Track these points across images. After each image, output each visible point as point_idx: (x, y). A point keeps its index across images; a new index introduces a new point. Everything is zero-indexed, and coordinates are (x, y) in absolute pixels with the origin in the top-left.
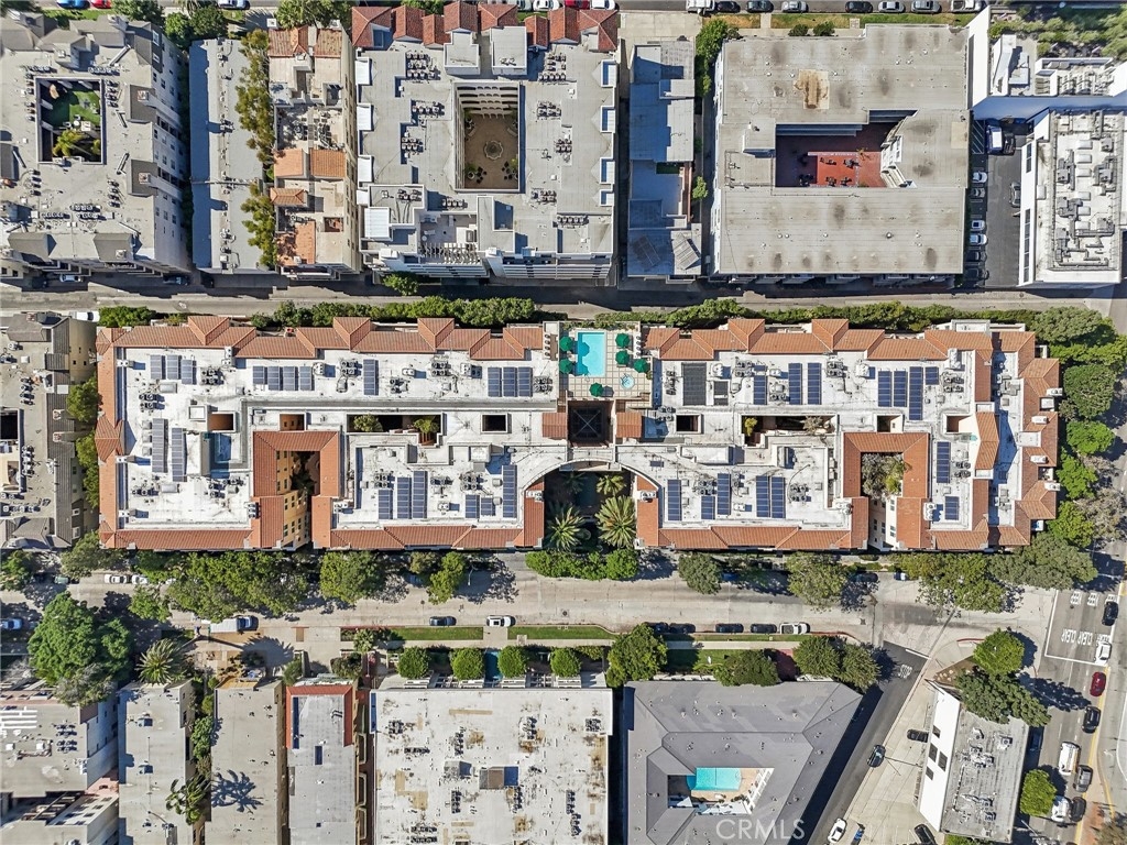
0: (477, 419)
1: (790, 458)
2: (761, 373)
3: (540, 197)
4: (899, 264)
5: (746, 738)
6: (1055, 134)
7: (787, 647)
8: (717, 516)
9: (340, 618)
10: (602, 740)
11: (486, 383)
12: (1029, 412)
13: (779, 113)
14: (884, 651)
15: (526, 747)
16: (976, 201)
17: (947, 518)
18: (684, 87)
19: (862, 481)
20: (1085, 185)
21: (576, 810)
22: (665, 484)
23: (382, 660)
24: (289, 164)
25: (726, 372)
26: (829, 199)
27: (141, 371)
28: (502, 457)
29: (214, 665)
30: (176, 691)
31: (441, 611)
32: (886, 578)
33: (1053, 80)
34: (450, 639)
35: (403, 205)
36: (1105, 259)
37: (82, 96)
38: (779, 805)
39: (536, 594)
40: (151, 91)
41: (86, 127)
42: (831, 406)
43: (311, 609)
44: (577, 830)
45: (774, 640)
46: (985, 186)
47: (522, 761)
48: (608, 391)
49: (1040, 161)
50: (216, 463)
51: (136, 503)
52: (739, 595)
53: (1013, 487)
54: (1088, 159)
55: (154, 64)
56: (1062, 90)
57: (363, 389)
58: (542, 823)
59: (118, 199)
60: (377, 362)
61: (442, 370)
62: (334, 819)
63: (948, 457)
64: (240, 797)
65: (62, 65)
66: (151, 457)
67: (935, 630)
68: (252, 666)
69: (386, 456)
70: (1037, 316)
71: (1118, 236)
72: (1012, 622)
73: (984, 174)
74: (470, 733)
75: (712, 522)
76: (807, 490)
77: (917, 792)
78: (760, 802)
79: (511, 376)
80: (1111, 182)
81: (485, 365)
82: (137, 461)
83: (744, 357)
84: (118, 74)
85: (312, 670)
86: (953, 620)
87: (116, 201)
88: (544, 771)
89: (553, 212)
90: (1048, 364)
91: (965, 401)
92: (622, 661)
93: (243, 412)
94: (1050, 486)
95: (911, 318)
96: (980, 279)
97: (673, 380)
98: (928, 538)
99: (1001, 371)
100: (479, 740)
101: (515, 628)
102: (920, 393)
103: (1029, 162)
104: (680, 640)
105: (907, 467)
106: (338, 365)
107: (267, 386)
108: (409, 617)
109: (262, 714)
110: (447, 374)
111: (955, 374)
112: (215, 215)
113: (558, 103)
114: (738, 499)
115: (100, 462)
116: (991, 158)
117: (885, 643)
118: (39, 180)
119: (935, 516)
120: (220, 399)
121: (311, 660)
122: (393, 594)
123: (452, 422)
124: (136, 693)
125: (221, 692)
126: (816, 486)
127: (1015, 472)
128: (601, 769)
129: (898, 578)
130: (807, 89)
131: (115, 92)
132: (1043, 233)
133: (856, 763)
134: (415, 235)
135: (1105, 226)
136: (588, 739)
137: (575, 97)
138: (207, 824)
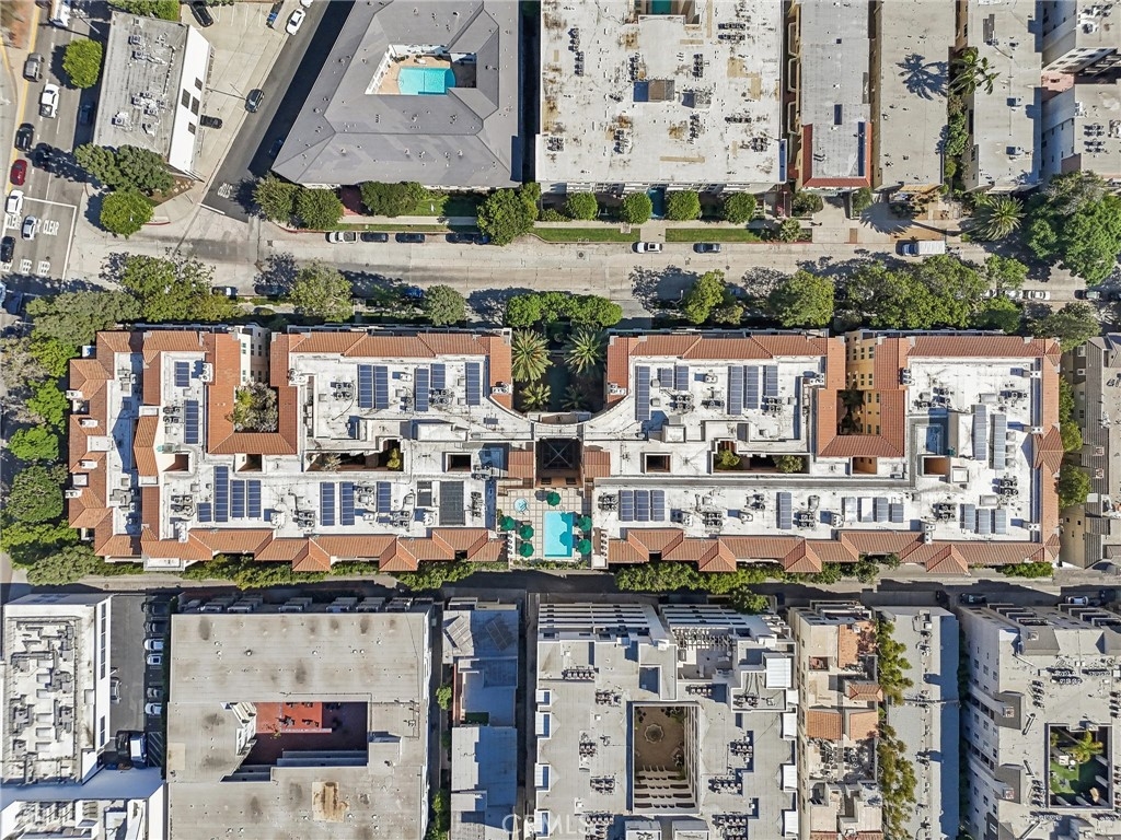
0: (677, 468)
1: (353, 427)
2: (384, 515)
3: (611, 698)
4: (238, 624)
5: (396, 128)
6: (75, 758)
7: (350, 218)
8: (429, 368)
9: (813, 252)
10: (546, 129)
11: (666, 505)
12: (101, 472)
13: (363, 778)
14: (248, 212)
15: (626, 122)
16: (156, 683)
17: (187, 365)
18: (462, 803)
19: (277, 402)
20: (43, 705)
21: (574, 55)
22: (483, 400)
23: (770, 208)
24: (863, 724)
25: (419, 515)
26: (312, 690)
27: (1015, 518)
28: (650, 429)
29: (941, 206)
30: (982, 182)
31: (708, 258)
32: (246, 290)
33: (80, 816)
34: (700, 230)
35: (753, 691)
36: (20, 629)
37: (1067, 790)
38: (360, 56)
39: (611, 275)
40: (998, 797)
41: (1064, 759)
42: (310, 481)
43: (842, 262)
44: (573, 34)
45: (364, 225)
46: (147, 700)
47: (629, 107)
48: (541, 496)
49: (91, 729)
50: (942, 423)
51: (1023, 384)
52: (400, 273)
53: (117, 395)
54: (41, 733)
55: (996, 823)
56: (70, 806)
57: (793, 499)
58: (609, 43)
59: (1035, 690)
60: (778, 527)
61: (712, 518)
62: (823, 47)
63: (187, 429)
64: (919, 71)
65: (1086, 823)
66: (1008, 430)
67: (195, 234)
68: (903, 205)
69: (770, 431)
70: (93, 569)
71: (8, 654)
72: (111, 243)
73: (148, 712)
74: (684, 138)
75: (434, 361)
76: (335, 395)
77: (211, 62)
78: (380, 58)
79: (640, 512)
80: (15, 709)
81: (667, 523)
82: (1021, 427)
83: (401, 531)
84: (1032, 813)
85: (843, 200)
86: (175, 245)
87: (1037, 688)
88: (607, 97)
89: (600, 683)
90: (80, 522)
91: (170, 486)
92: (524, 209)
93: (914, 476)
94: (77, 396)
95: (225, 570)
96: (150, 603)
97: (474, 508)
98: (208, 344)
99: (131, 516)
100: (674, 130)
101: (633, 242)
102: (218, 495)
103: (103, 727)
104: (462, 227)
105: (229, 418)
106: (818, 524)
107: (890, 502)
108: (742, 252)
109: (896, 158)
110: (706, 514)
111: (180, 515)
112: (936, 670)
113: (593, 794)
114: (408, 384)
115: (1058, 425)
116: (141, 728)
117: (246, 221)
118: (1112, 708)
119: (200, 366)
120: (937, 489)
121: (843, 209)
122: (758, 276)
123: (701, 465)
124: (1023, 181)
125: (937, 182)
126: (325, 398)
127: (114, 409)
128: (548, 99)
129: (234, 290)
130: (335, 802)
131: (1035, 796)
132: (87, 655)
133: (276, 94)
134: (739, 659)
135: (21, 664)
136: (560, 130)
137: (576, 800)
138: (953, 44)
